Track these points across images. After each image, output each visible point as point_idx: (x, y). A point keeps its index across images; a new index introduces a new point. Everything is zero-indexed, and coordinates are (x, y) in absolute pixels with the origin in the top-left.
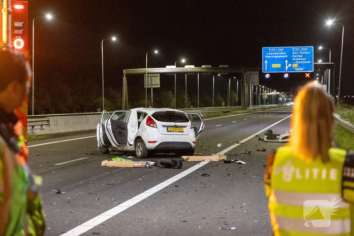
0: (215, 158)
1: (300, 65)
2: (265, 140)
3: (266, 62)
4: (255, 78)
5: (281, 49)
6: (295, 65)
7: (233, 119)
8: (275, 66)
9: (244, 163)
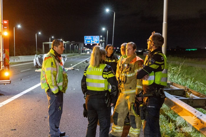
0: (70, 68)
1: (95, 42)
2: (85, 63)
3: (86, 40)
4: (83, 45)
5: (90, 37)
6: (94, 42)
7: (76, 57)
8: (88, 42)
9: (78, 70)
